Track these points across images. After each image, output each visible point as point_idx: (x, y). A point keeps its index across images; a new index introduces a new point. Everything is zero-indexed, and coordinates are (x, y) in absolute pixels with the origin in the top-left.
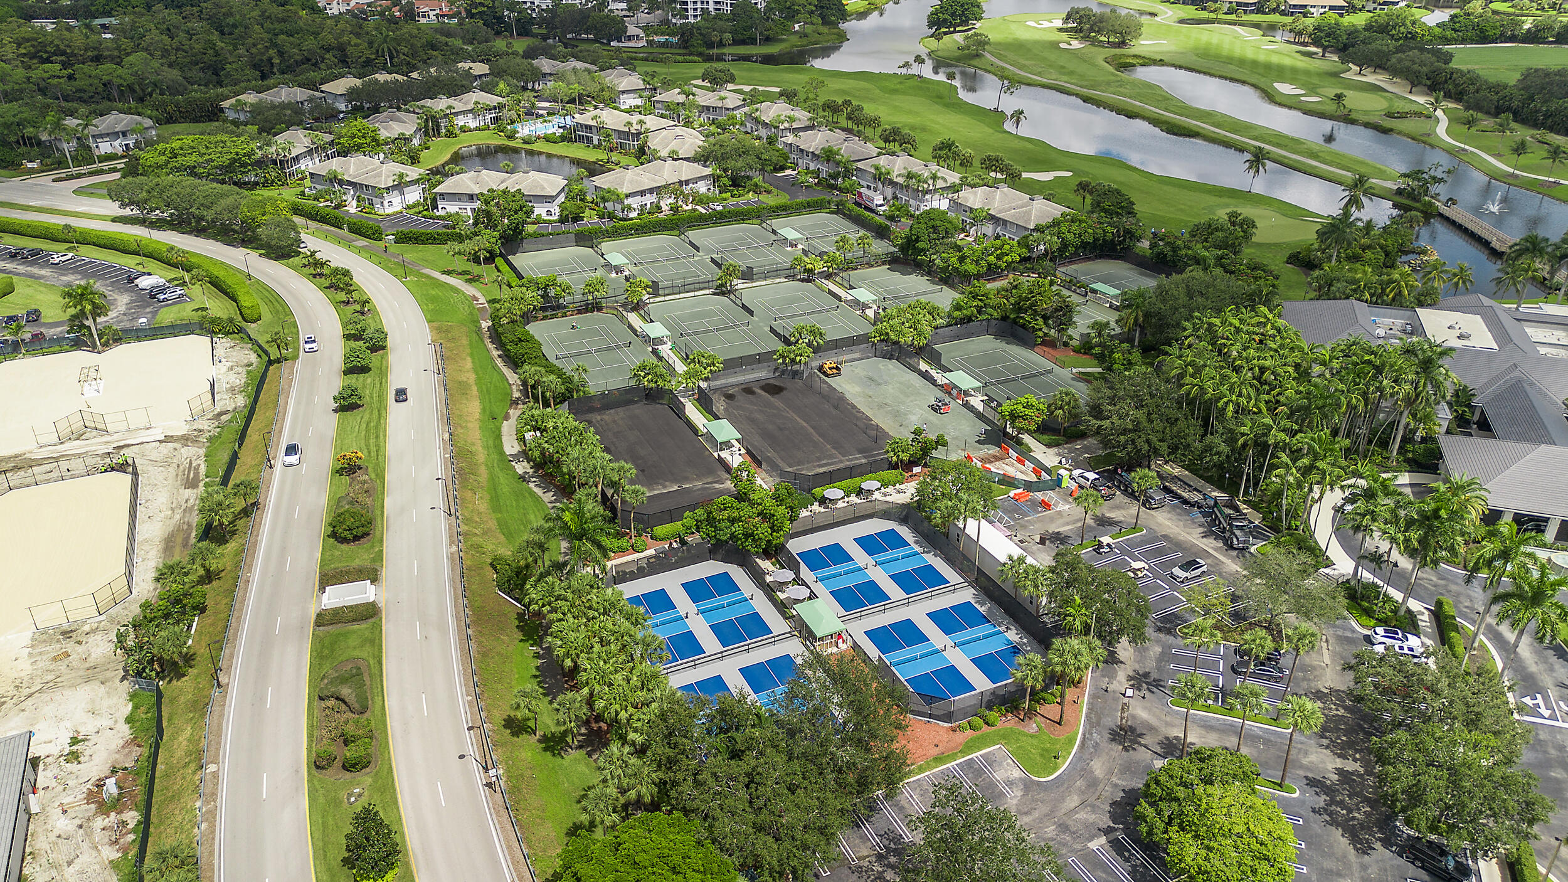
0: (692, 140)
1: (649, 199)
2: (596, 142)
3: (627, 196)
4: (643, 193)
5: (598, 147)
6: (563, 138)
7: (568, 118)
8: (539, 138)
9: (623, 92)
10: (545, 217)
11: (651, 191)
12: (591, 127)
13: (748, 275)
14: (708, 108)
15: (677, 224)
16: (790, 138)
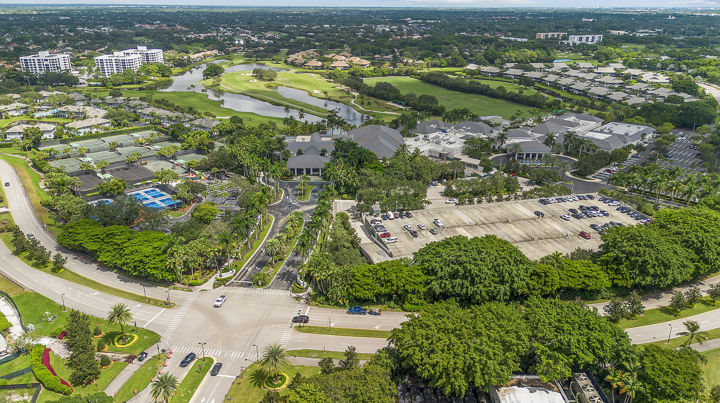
0: (103, 112)
1: (87, 130)
2: (67, 117)
3: (78, 129)
4: (84, 128)
5: (68, 118)
6: (54, 117)
7: (55, 110)
8: (44, 117)
9: (77, 101)
10: (48, 137)
11: (88, 127)
12: (64, 112)
13: (121, 146)
14: (111, 104)
15: (97, 136)
16: (140, 111)
